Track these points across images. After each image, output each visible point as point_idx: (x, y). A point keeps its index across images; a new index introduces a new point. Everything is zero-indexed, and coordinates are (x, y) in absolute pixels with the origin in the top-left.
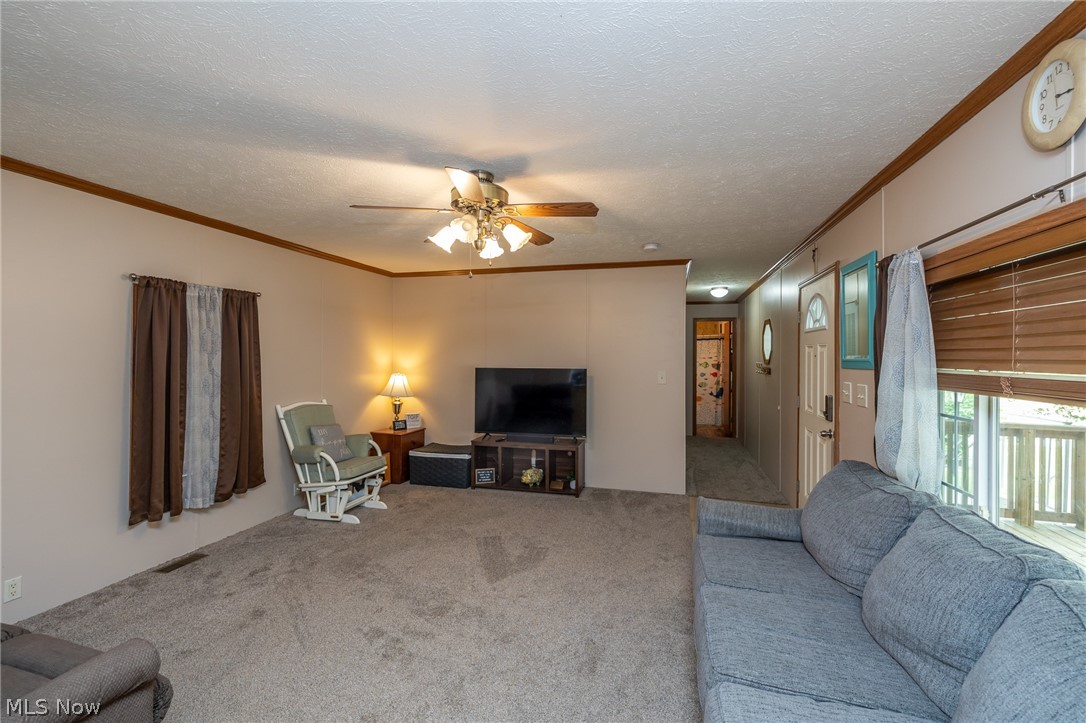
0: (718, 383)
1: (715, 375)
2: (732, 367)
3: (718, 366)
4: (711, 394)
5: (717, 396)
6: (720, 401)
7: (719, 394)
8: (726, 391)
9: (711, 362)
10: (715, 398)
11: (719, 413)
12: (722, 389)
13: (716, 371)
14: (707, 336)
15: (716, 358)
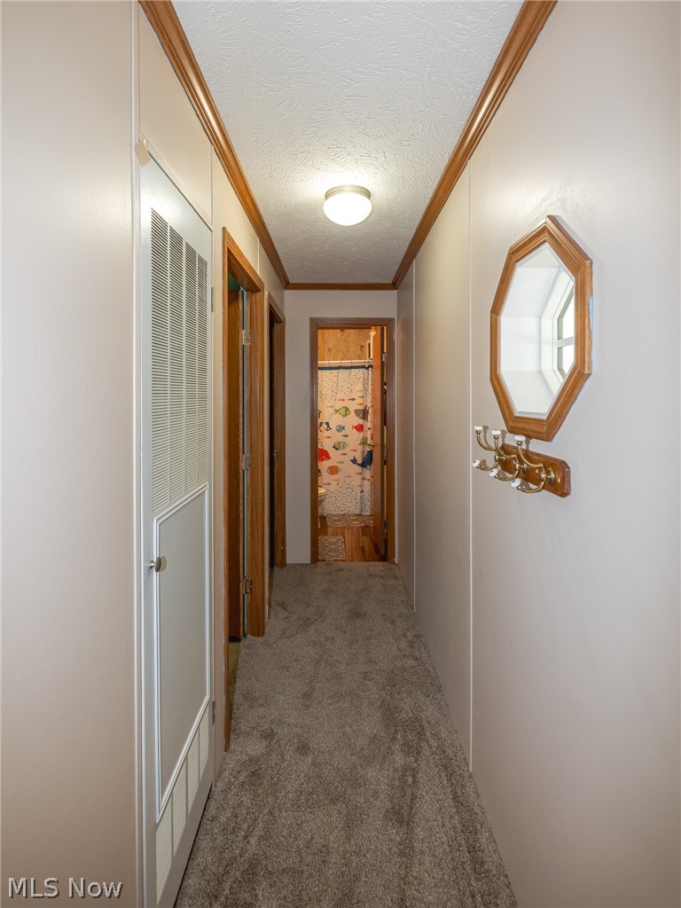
0: (364, 442)
1: (360, 428)
2: (385, 418)
3: (364, 414)
4: (354, 461)
5: (363, 465)
6: (368, 473)
7: (367, 461)
8: (377, 457)
9: (353, 406)
10: (359, 469)
11: (367, 494)
12: (371, 453)
13: (360, 421)
14: (346, 362)
15: (359, 400)
